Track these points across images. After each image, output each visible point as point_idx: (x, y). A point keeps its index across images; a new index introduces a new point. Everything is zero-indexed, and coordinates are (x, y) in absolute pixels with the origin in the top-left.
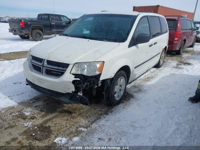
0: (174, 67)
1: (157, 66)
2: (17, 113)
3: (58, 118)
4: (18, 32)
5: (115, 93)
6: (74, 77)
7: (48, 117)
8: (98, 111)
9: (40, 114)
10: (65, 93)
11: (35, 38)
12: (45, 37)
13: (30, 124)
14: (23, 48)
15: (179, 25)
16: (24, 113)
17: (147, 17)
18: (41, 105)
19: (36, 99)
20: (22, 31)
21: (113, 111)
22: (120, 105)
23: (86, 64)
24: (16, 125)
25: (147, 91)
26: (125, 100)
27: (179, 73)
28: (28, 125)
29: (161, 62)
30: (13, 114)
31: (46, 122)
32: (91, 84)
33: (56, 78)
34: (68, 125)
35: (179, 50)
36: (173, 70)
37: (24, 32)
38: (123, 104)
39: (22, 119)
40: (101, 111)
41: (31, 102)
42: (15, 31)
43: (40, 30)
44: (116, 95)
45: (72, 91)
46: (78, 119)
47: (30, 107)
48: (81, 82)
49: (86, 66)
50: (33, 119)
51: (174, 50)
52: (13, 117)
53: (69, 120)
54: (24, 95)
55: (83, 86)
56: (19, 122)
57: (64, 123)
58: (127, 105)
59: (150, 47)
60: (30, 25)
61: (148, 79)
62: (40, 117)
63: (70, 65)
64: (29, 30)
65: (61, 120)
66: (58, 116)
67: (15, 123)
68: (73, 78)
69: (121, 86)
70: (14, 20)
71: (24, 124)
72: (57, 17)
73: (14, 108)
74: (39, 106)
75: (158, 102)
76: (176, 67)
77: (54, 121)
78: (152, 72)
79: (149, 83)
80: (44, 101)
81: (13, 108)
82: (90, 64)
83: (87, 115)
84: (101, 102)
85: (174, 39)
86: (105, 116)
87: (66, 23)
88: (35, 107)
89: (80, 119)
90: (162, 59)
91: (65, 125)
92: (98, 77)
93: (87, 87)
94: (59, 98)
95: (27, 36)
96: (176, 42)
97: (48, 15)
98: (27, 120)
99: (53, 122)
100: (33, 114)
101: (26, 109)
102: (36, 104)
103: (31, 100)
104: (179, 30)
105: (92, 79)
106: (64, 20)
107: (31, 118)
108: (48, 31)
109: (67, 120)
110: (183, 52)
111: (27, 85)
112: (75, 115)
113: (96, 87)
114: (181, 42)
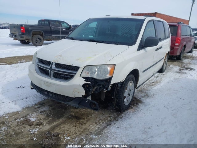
0: (177, 72)
1: (161, 71)
2: (22, 119)
3: (66, 124)
4: (18, 37)
5: (125, 97)
6: (85, 81)
7: (55, 124)
8: (107, 117)
9: (47, 120)
10: (75, 97)
11: (36, 44)
12: (45, 42)
13: (36, 131)
14: (24, 53)
15: (179, 31)
16: (29, 118)
17: (153, 21)
18: (47, 111)
19: (41, 104)
20: (23, 36)
21: (123, 117)
22: (129, 111)
23: (96, 67)
24: (22, 132)
25: (155, 95)
26: (133, 105)
27: (184, 78)
28: (35, 131)
29: (164, 67)
30: (18, 120)
31: (53, 128)
32: (100, 88)
33: (65, 81)
34: (77, 131)
35: (180, 56)
36: (176, 75)
37: (25, 37)
38: (132, 109)
39: (27, 125)
40: (110, 117)
41: (36, 107)
42: (15, 36)
43: (41, 35)
44: (125, 100)
45: (82, 96)
46: (87, 125)
47: (35, 113)
48: (91, 86)
49: (96, 70)
50: (39, 125)
51: (175, 55)
52: (17, 123)
53: (78, 126)
54: (28, 100)
55: (92, 90)
56: (25, 129)
57: (73, 130)
58: (136, 111)
59: (156, 51)
60: (31, 30)
61: (154, 84)
62: (47, 123)
63: (80, 68)
64: (30, 36)
65: (69, 126)
66: (65, 122)
67: (20, 130)
68: (83, 82)
69: (130, 90)
70: (14, 26)
71: (31, 130)
72: (58, 23)
73: (19, 113)
74: (45, 112)
75: (168, 107)
76: (179, 72)
77: (62, 127)
78: (156, 77)
79: (155, 88)
80: (50, 106)
81: (17, 113)
82: (100, 67)
83: (96, 121)
84: (109, 107)
85: (175, 44)
86: (115, 122)
87: (66, 29)
88: (40, 113)
89: (89, 126)
90: (165, 64)
91: (74, 132)
92: (108, 81)
93: (97, 91)
94: (68, 103)
95: (28, 42)
96: (177, 47)
97: (49, 21)
98: (33, 126)
99: (61, 129)
100: (39, 120)
101: (32, 114)
102: (42, 109)
103: (36, 105)
104: (179, 36)
105: (102, 83)
106: (64, 26)
107: (37, 125)
108: (49, 37)
109: (76, 127)
110: (183, 58)
111: (32, 89)
112: (83, 121)
113: (105, 92)
114: (182, 47)
